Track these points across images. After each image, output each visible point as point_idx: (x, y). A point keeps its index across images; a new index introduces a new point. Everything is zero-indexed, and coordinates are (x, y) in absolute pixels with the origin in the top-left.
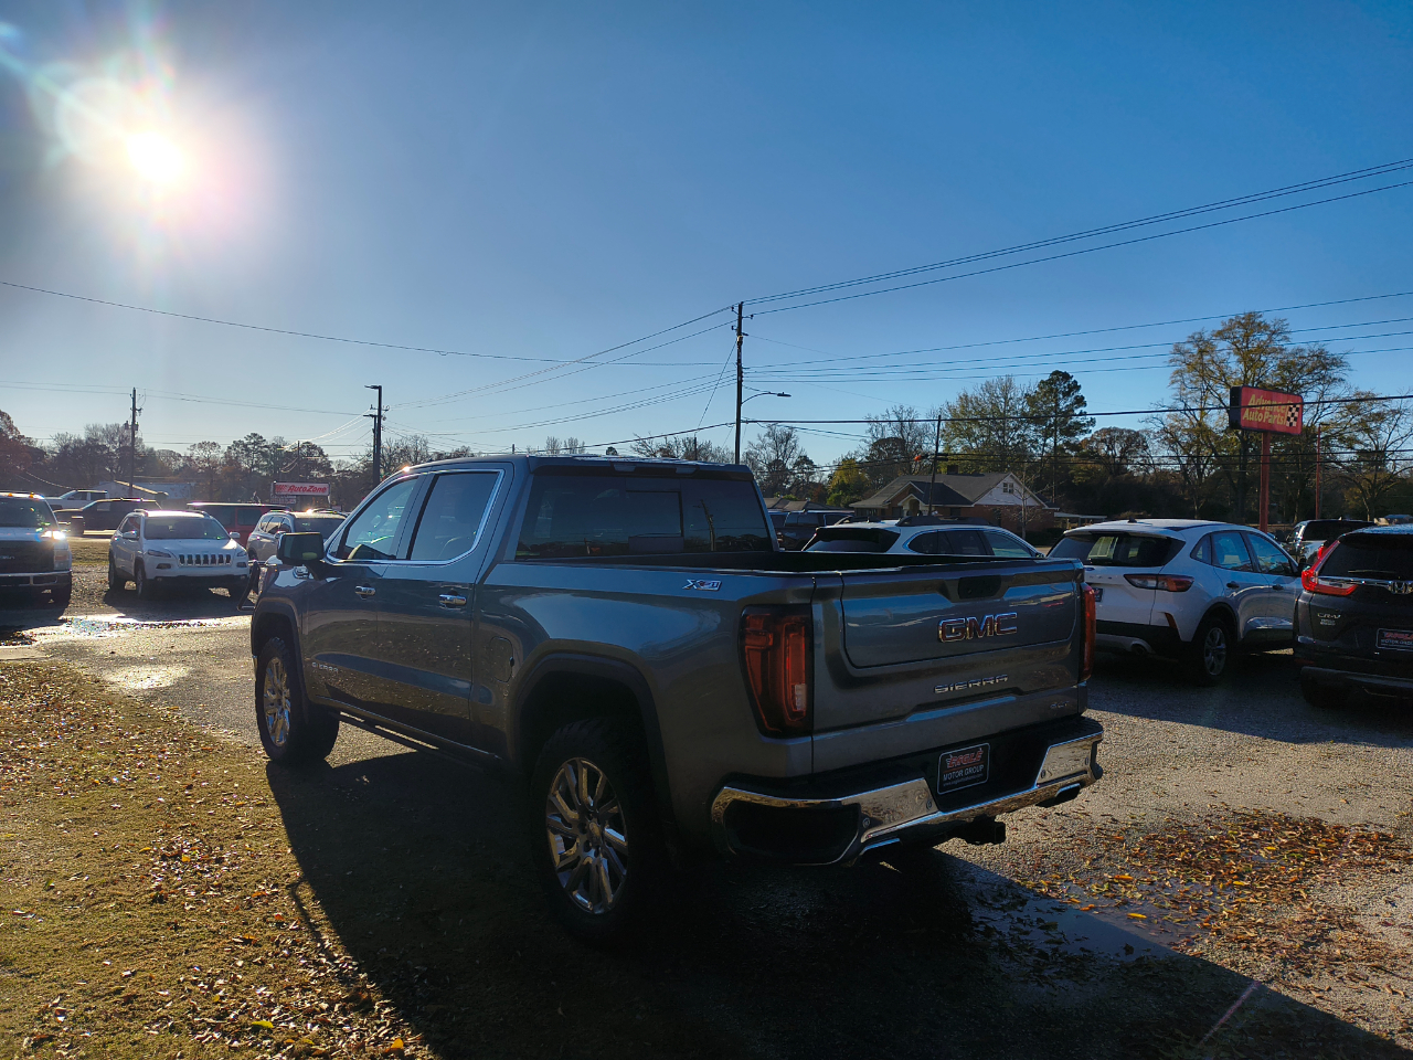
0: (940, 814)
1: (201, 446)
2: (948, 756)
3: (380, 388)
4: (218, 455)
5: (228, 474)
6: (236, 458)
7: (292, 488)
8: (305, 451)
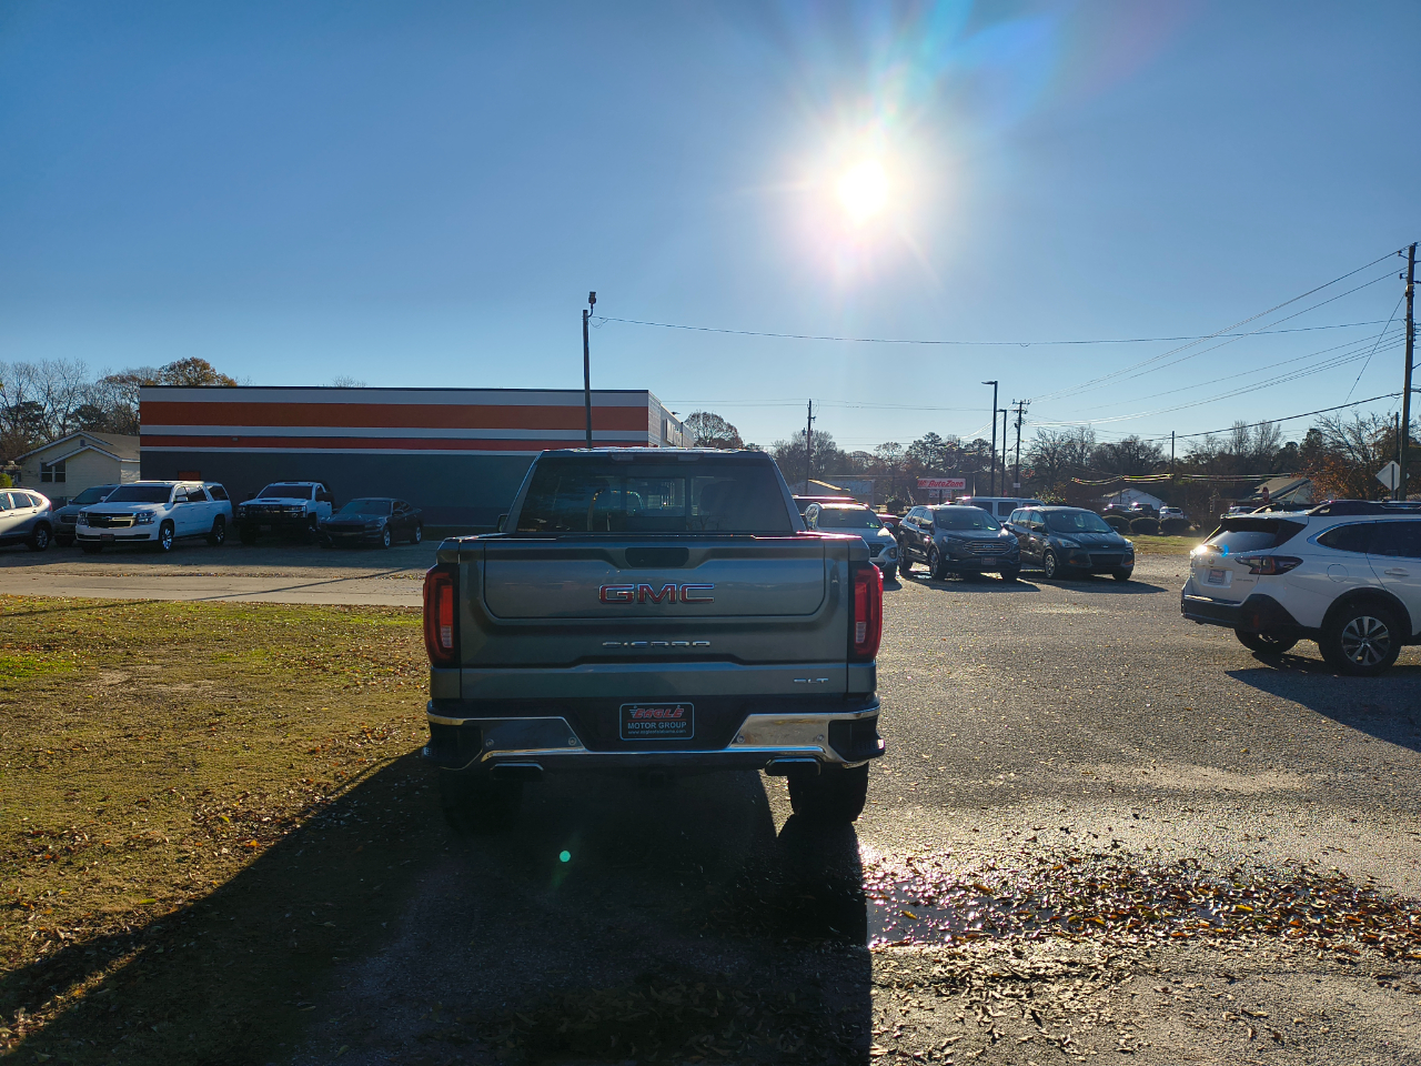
0: (581, 750)
1: (885, 446)
2: (632, 707)
3: (996, 383)
4: (900, 453)
5: (909, 471)
6: (917, 456)
7: (932, 483)
8: (976, 447)
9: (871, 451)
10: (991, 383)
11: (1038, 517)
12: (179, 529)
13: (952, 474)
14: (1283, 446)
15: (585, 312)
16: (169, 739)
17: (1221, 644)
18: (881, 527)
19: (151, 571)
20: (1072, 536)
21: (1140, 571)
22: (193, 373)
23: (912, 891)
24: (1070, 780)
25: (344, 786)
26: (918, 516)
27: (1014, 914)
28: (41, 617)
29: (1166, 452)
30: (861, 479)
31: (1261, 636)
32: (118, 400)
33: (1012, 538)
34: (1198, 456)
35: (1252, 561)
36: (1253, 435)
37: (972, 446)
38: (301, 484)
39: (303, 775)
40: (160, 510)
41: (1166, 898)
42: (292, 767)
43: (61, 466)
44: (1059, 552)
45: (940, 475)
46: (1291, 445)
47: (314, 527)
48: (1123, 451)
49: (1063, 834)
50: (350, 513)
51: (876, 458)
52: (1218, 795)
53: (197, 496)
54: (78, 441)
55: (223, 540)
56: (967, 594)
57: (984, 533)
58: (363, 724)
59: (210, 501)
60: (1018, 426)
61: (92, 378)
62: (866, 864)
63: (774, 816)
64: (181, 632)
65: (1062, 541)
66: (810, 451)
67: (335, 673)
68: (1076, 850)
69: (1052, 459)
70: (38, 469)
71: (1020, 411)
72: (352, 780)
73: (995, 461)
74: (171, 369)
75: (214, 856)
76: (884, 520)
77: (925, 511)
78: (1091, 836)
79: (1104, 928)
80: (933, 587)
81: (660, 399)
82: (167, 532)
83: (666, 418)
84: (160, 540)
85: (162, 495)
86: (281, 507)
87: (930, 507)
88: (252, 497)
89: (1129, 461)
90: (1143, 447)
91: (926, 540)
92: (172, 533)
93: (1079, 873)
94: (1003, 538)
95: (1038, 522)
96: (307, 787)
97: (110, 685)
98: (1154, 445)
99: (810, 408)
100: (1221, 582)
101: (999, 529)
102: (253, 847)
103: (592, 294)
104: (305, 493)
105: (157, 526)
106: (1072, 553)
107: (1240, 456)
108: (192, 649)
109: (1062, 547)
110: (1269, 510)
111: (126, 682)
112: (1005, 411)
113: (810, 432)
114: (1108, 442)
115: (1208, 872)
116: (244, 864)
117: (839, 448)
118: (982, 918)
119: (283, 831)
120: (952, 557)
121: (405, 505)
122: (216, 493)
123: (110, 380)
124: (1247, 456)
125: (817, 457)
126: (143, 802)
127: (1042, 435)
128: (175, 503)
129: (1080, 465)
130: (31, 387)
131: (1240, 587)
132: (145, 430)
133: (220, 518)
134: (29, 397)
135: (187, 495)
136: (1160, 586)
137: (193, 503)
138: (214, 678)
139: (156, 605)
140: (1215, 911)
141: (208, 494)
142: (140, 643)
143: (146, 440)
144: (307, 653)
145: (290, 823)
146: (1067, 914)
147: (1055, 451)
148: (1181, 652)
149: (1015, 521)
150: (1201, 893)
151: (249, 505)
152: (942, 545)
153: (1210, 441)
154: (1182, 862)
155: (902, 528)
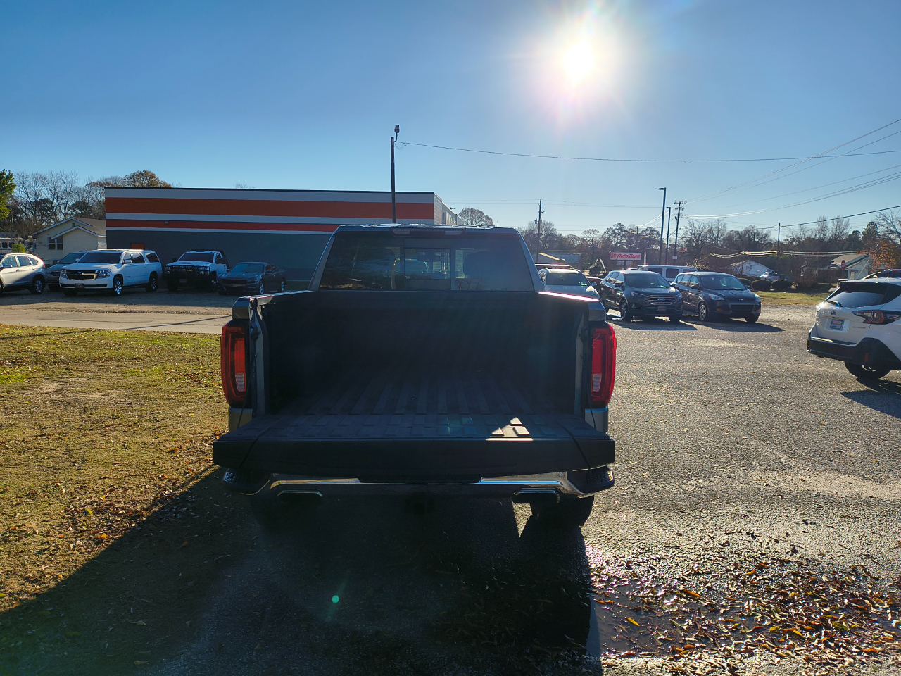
1: (589, 231)
3: (665, 189)
4: (597, 237)
5: (603, 248)
6: (608, 238)
7: (619, 256)
8: (648, 232)
9: (579, 235)
10: (662, 189)
11: (695, 279)
12: (126, 281)
13: (632, 250)
14: (851, 233)
15: (392, 138)
16: (72, 440)
17: (832, 371)
18: (589, 285)
19: (107, 309)
20: (719, 292)
21: (765, 316)
22: (146, 181)
23: (633, 595)
24: (747, 487)
25: (189, 482)
26: (614, 278)
27: (721, 622)
28: (15, 341)
29: (774, 236)
30: (572, 253)
31: (863, 366)
32: (99, 198)
33: (677, 293)
34: (794, 239)
35: (865, 314)
36: (831, 226)
37: (645, 231)
38: (206, 252)
39: (161, 471)
40: (114, 269)
41: (849, 607)
42: (154, 464)
43: (60, 239)
44: (710, 303)
45: (624, 250)
46: (856, 232)
47: (215, 281)
48: (745, 235)
49: (750, 538)
50: (239, 272)
51: (582, 239)
52: (866, 502)
53: (139, 259)
54: (71, 224)
55: (156, 288)
56: (648, 332)
57: (658, 289)
58: (216, 428)
59: (147, 263)
60: (677, 219)
61: (81, 183)
62: (593, 567)
63: (517, 517)
64: (108, 353)
65: (712, 296)
66: (539, 234)
67: (206, 386)
68: (762, 554)
69: (697, 241)
70: (47, 242)
71: (679, 208)
72: (197, 476)
73: (661, 242)
74: (131, 178)
75: (69, 548)
76: (591, 280)
77: (618, 274)
78: (773, 541)
79: (802, 640)
80: (624, 326)
81: (441, 198)
82: (118, 283)
83: (446, 211)
84: (114, 288)
85: (115, 259)
86: (193, 267)
87: (621, 272)
88: (175, 260)
89: (748, 242)
90: (757, 233)
91: (619, 294)
92: (122, 283)
93: (769, 579)
94: (672, 294)
95: (694, 283)
96: (161, 483)
97: (46, 393)
98: (765, 232)
99: (540, 206)
100: (840, 328)
101: (668, 287)
102: (103, 539)
103: (397, 127)
104: (209, 258)
105: (111, 279)
106: (718, 304)
107: (821, 240)
108: (112, 365)
109: (711, 300)
110: (875, 276)
111: (57, 391)
112: (670, 208)
113: (540, 221)
114: (734, 229)
115: (877, 579)
116: (91, 556)
117: (558, 232)
118: (694, 627)
119: (131, 523)
120: (636, 305)
121: (274, 267)
122: (151, 258)
123: (93, 184)
124: (827, 240)
125: (545, 238)
126: (33, 495)
127: (691, 225)
128: (123, 263)
129: (716, 245)
130: (44, 189)
131: (854, 332)
132: (110, 216)
133: (154, 274)
134: (43, 196)
135: (132, 259)
136: (779, 327)
137: (135, 264)
138: (121, 388)
139: (97, 333)
140: (895, 622)
141: (146, 259)
142: (78, 360)
143: (110, 223)
144: (190, 370)
145: (139, 516)
146: (767, 623)
147: (700, 236)
148: (805, 377)
149: (679, 282)
150: (877, 602)
151: (172, 266)
152: (630, 297)
153: (802, 229)
154: (854, 569)
155: (603, 286)
